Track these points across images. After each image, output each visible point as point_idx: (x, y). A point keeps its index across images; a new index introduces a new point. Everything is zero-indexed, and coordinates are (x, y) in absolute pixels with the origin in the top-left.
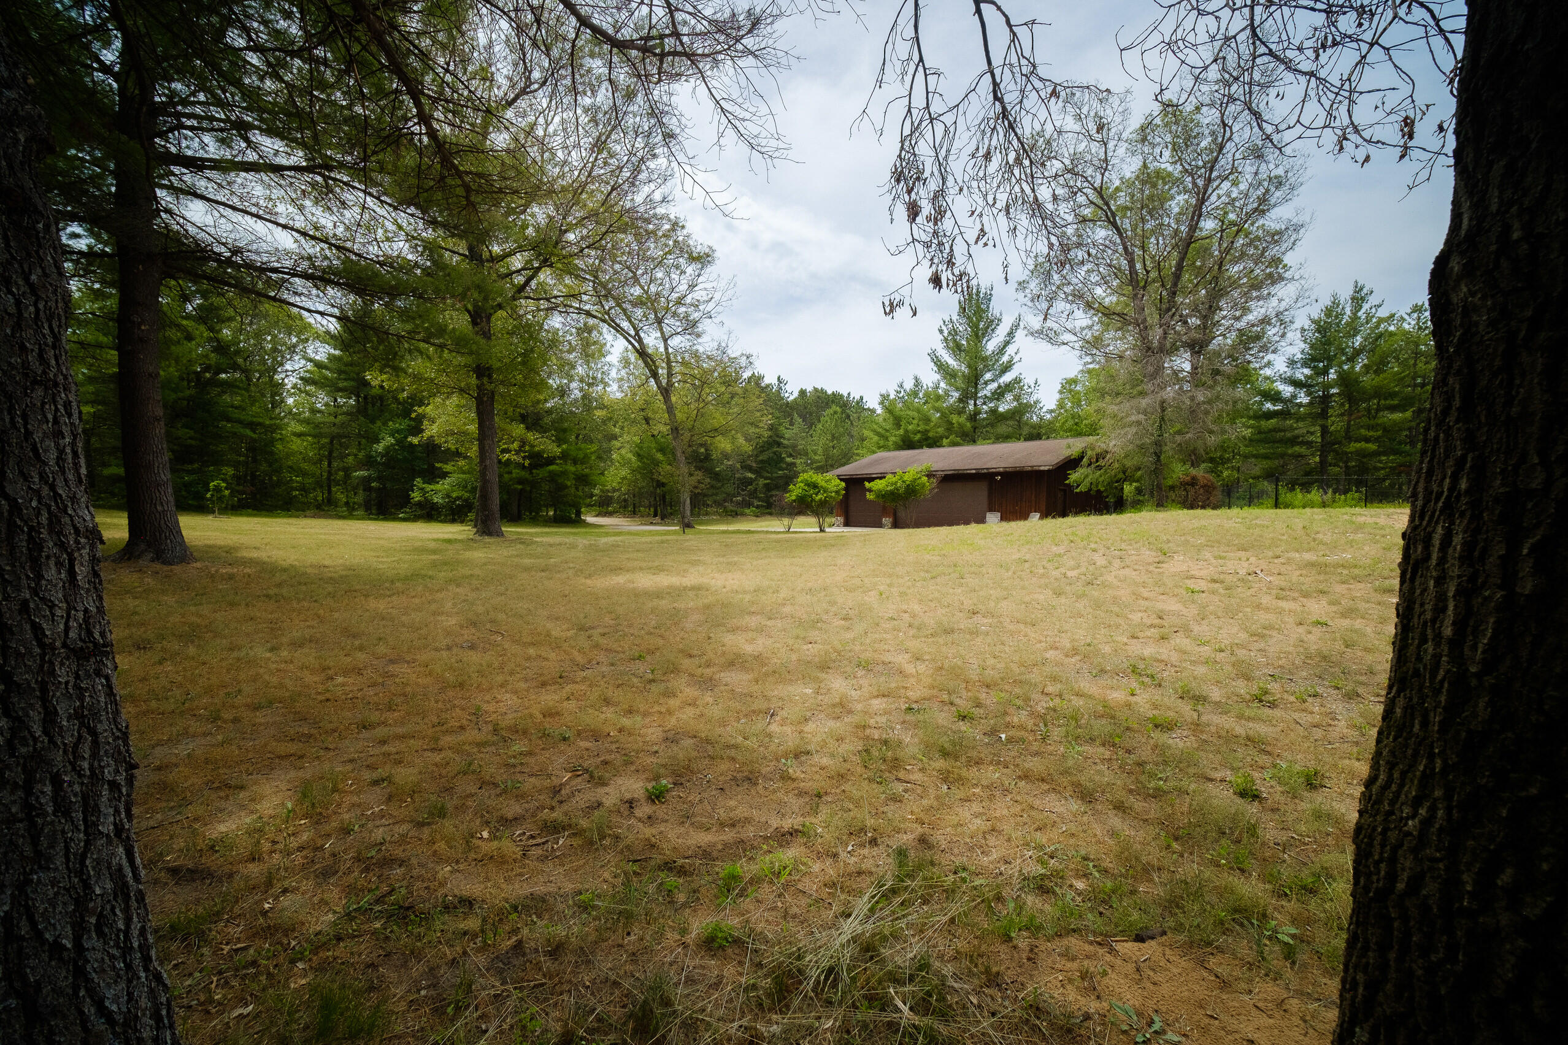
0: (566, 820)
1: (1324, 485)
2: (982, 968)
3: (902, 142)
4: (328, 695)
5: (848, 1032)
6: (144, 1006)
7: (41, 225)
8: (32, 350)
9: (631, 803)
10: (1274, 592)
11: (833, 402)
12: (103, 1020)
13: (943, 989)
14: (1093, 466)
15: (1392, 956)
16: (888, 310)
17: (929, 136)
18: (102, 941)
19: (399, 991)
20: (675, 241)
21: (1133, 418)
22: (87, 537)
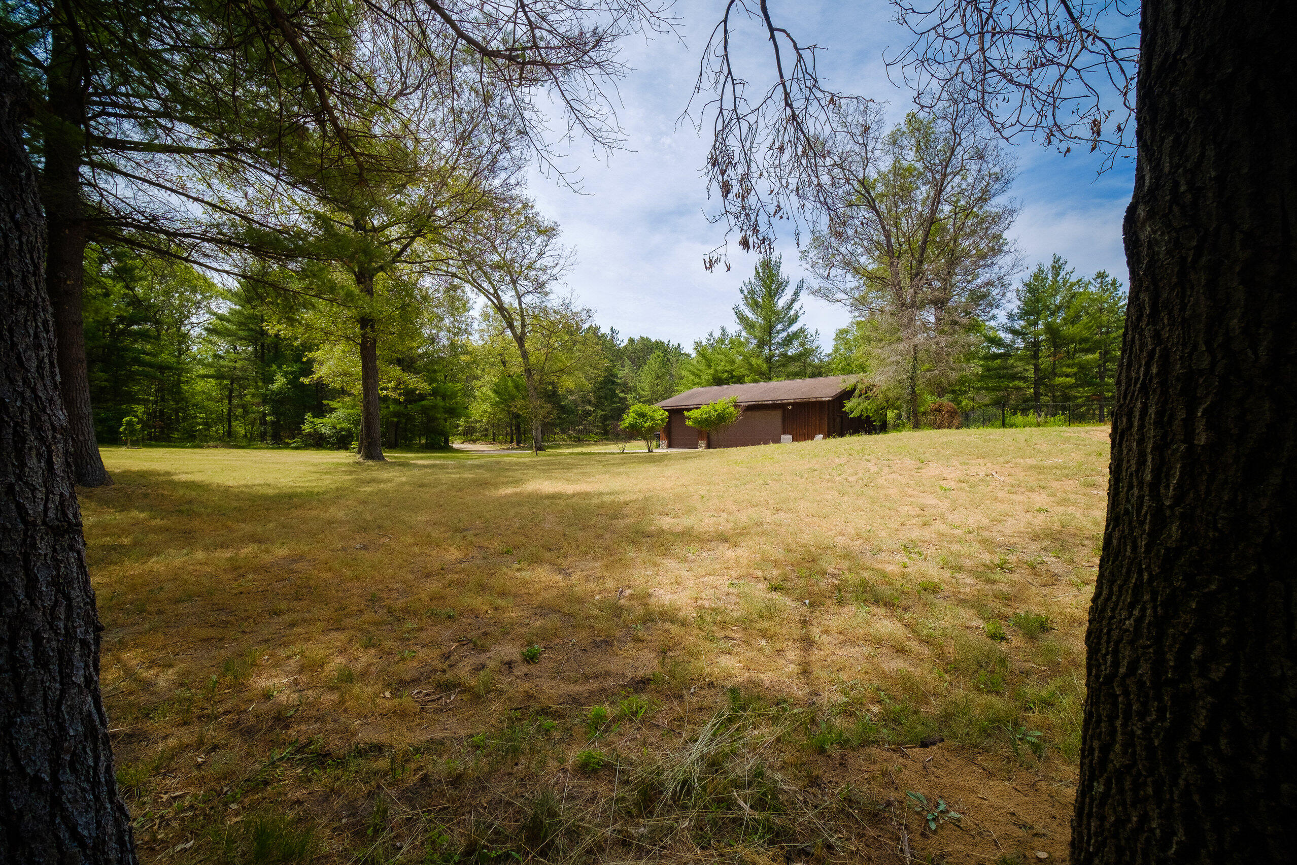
0: (456, 679)
1: (1038, 409)
2: (805, 774)
3: (716, 136)
4: (241, 589)
5: (701, 829)
6: (110, 832)
7: (23, 174)
8: (17, 276)
9: (510, 665)
10: (1007, 488)
11: (656, 348)
12: (76, 844)
13: (775, 791)
14: (863, 397)
15: (1118, 723)
16: (708, 265)
17: (736, 131)
18: (74, 776)
19: (323, 821)
20: (526, 217)
21: (893, 359)
22: (62, 434)
